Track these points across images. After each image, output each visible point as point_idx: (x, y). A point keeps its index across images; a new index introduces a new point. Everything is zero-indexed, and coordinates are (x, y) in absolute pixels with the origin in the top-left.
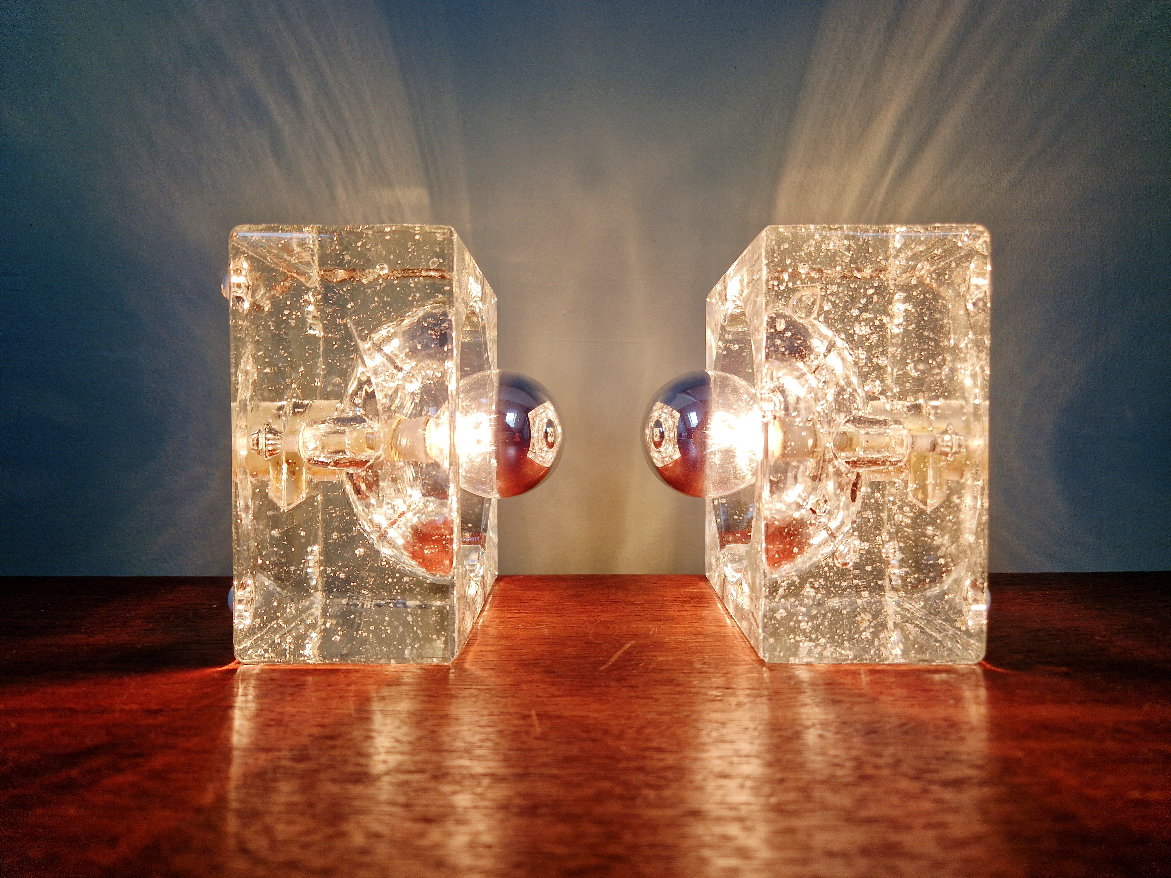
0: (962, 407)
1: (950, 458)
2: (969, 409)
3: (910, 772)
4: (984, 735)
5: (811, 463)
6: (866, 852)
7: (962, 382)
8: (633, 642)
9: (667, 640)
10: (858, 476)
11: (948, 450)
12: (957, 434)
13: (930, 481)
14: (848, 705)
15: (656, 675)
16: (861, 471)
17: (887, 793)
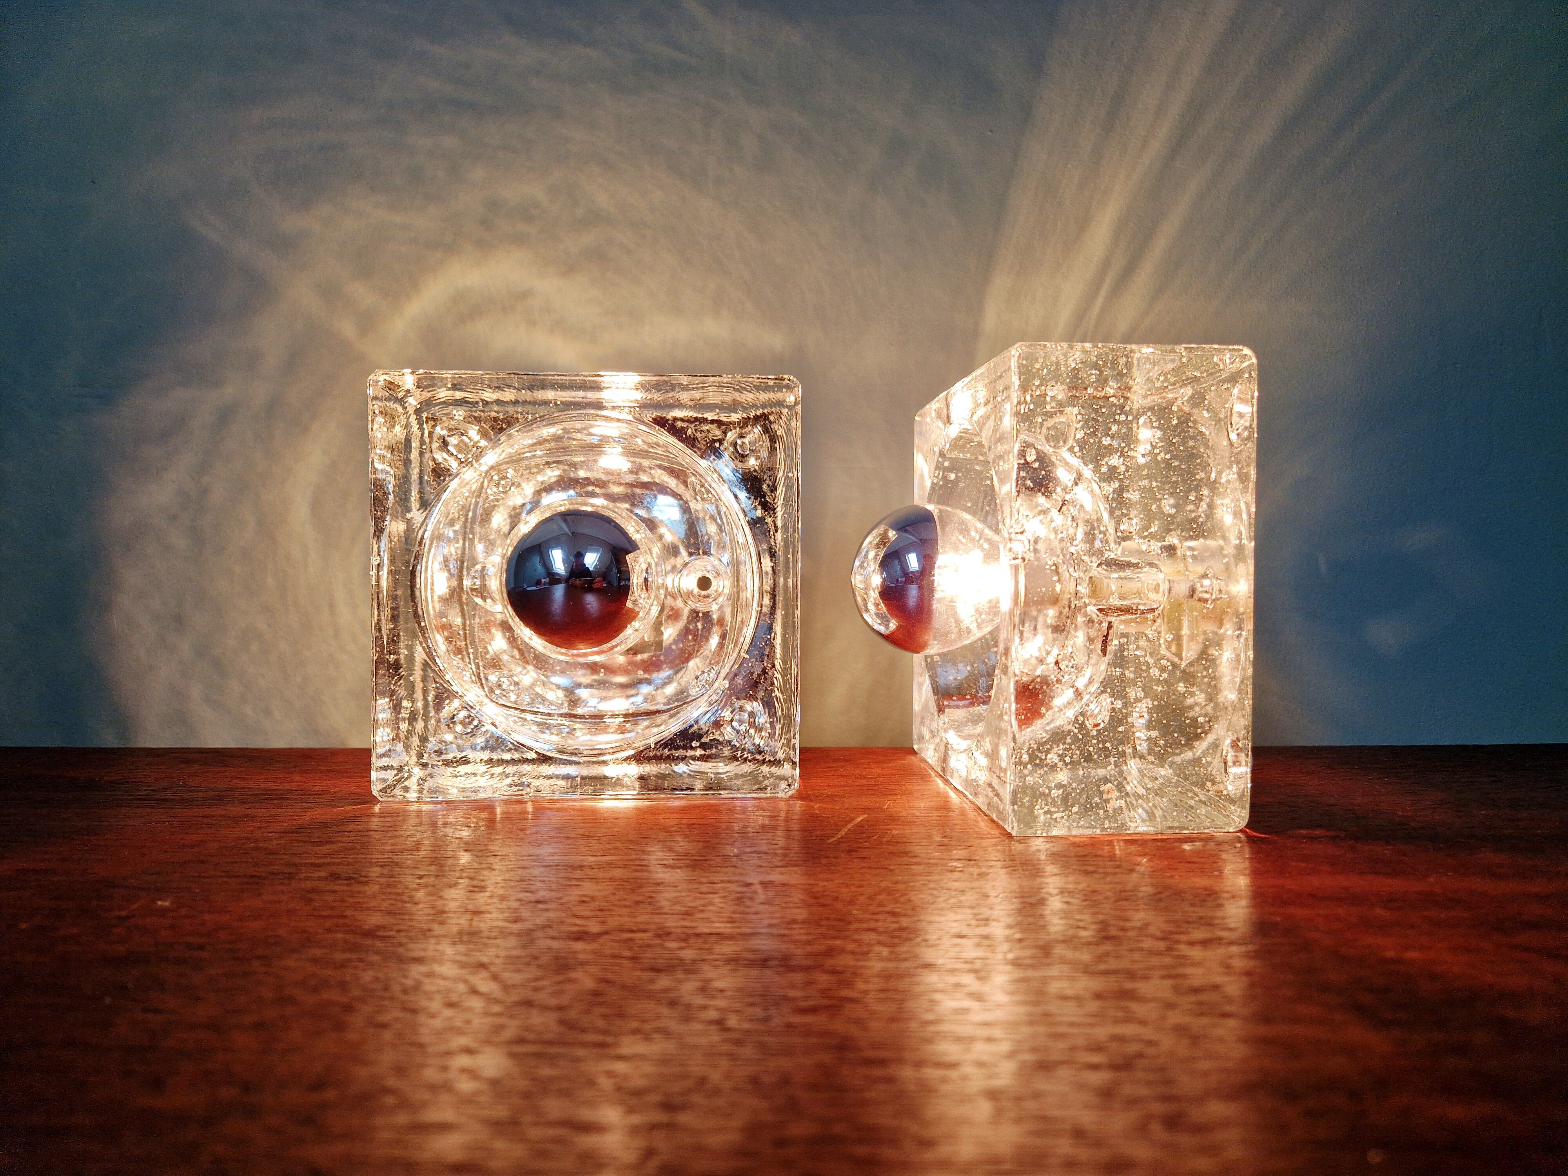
0: (1222, 548)
1: (1210, 606)
2: (1230, 550)
3: (1158, 934)
4: (1244, 903)
5: (1052, 613)
6: (1098, 996)
7: (1221, 521)
8: (865, 816)
9: (904, 813)
10: (1110, 626)
11: (1207, 596)
12: (1217, 578)
13: (1185, 631)
14: (1102, 875)
15: (891, 847)
16: (1112, 619)
17: (1131, 950)
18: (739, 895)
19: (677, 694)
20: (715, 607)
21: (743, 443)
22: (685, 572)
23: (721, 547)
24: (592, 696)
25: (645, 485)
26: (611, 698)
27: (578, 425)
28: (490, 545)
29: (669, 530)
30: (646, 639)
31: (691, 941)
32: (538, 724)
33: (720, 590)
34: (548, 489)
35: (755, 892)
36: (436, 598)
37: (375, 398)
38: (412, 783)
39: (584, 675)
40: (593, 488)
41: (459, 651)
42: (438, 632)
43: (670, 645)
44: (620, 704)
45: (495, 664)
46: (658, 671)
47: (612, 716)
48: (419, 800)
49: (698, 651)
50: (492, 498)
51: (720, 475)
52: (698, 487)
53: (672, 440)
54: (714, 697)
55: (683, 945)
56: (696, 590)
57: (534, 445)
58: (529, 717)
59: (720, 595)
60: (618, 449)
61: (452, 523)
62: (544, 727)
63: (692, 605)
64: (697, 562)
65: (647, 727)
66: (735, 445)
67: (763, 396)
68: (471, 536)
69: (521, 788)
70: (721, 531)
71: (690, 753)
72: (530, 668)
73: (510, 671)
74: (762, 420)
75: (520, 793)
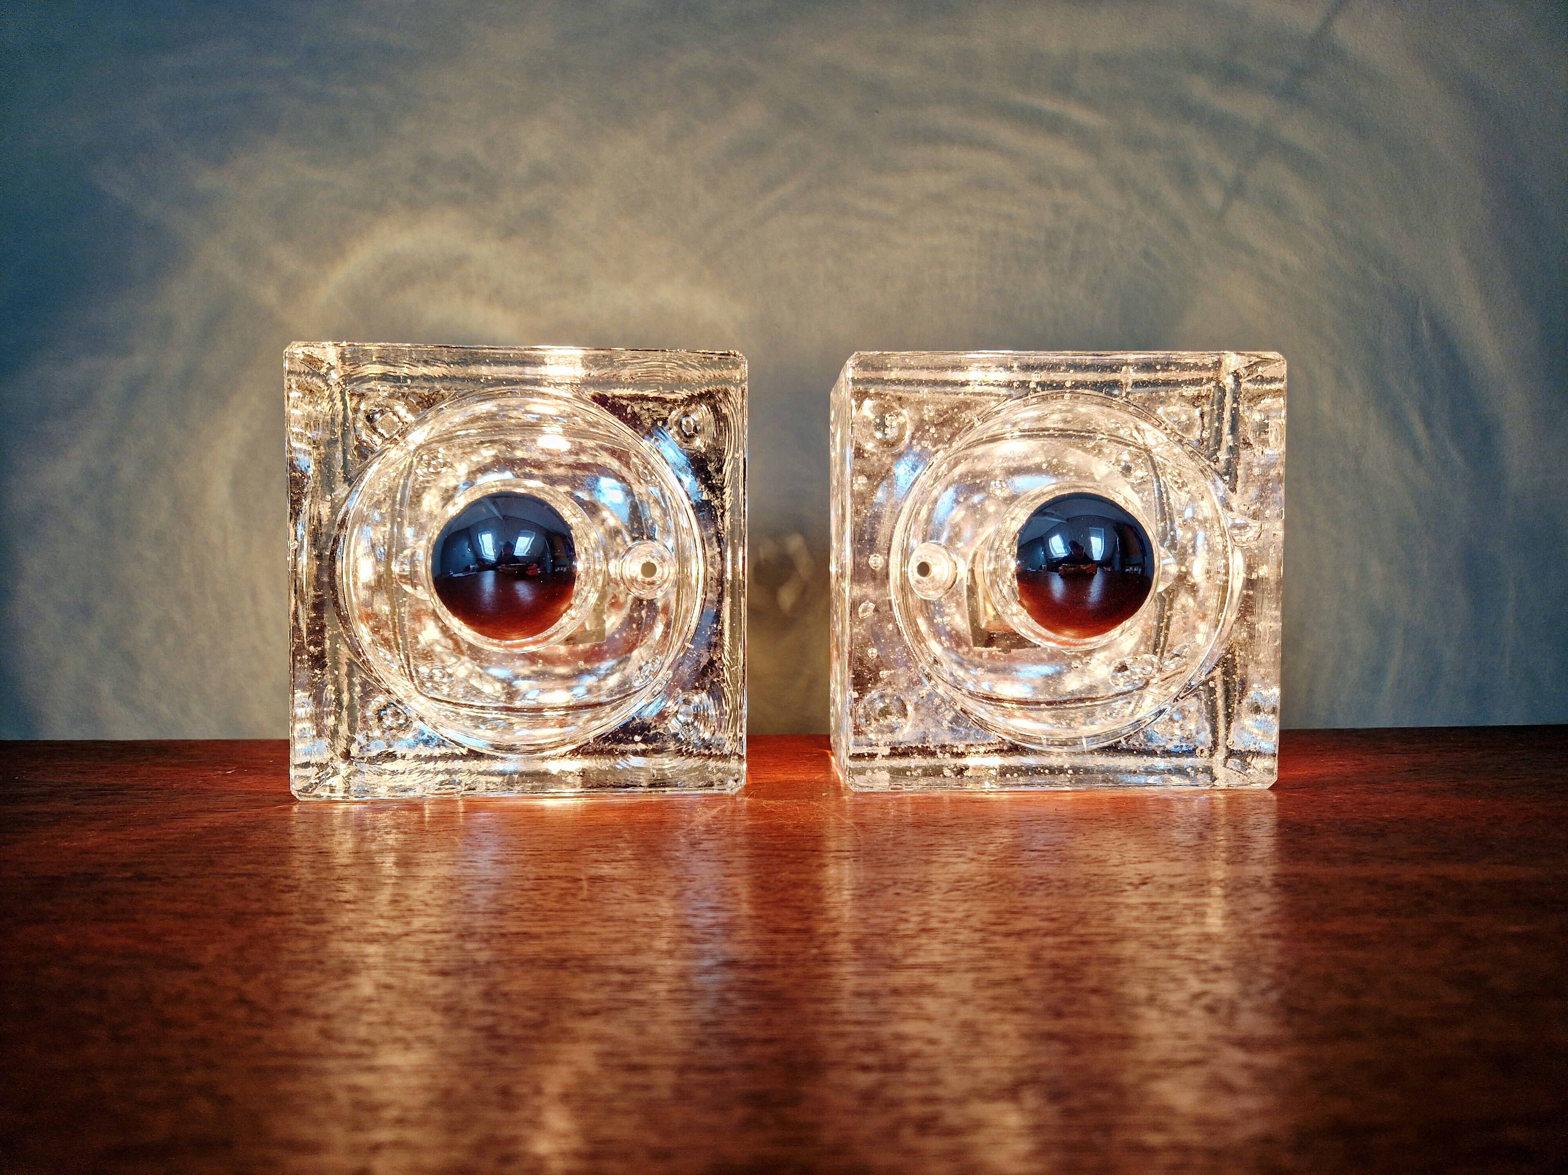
18: (562, 892)
19: (619, 686)
20: (659, 594)
21: (688, 422)
22: (628, 558)
23: (666, 531)
24: (532, 688)
25: (585, 467)
26: (551, 690)
27: (513, 402)
28: (421, 529)
29: (612, 514)
30: (588, 628)
31: (493, 942)
32: (472, 718)
33: (666, 576)
34: (484, 470)
35: (581, 888)
36: (360, 584)
37: (290, 372)
38: (337, 782)
39: (523, 666)
40: (531, 469)
41: (386, 642)
42: (362, 621)
43: (614, 633)
44: (560, 697)
45: (427, 655)
46: (599, 662)
47: (553, 709)
48: (345, 800)
49: (642, 641)
50: (421, 479)
51: (663, 457)
52: (641, 469)
53: (613, 419)
54: (658, 688)
55: (483, 945)
56: (640, 577)
57: (465, 423)
58: (463, 711)
59: (665, 582)
60: (557, 428)
61: (378, 505)
62: (479, 721)
63: (635, 592)
64: (641, 547)
65: (589, 721)
66: (679, 424)
67: (710, 373)
68: (399, 520)
69: (451, 786)
70: (666, 515)
71: (631, 747)
72: (465, 658)
73: (443, 662)
74: (707, 397)
75: (451, 791)
